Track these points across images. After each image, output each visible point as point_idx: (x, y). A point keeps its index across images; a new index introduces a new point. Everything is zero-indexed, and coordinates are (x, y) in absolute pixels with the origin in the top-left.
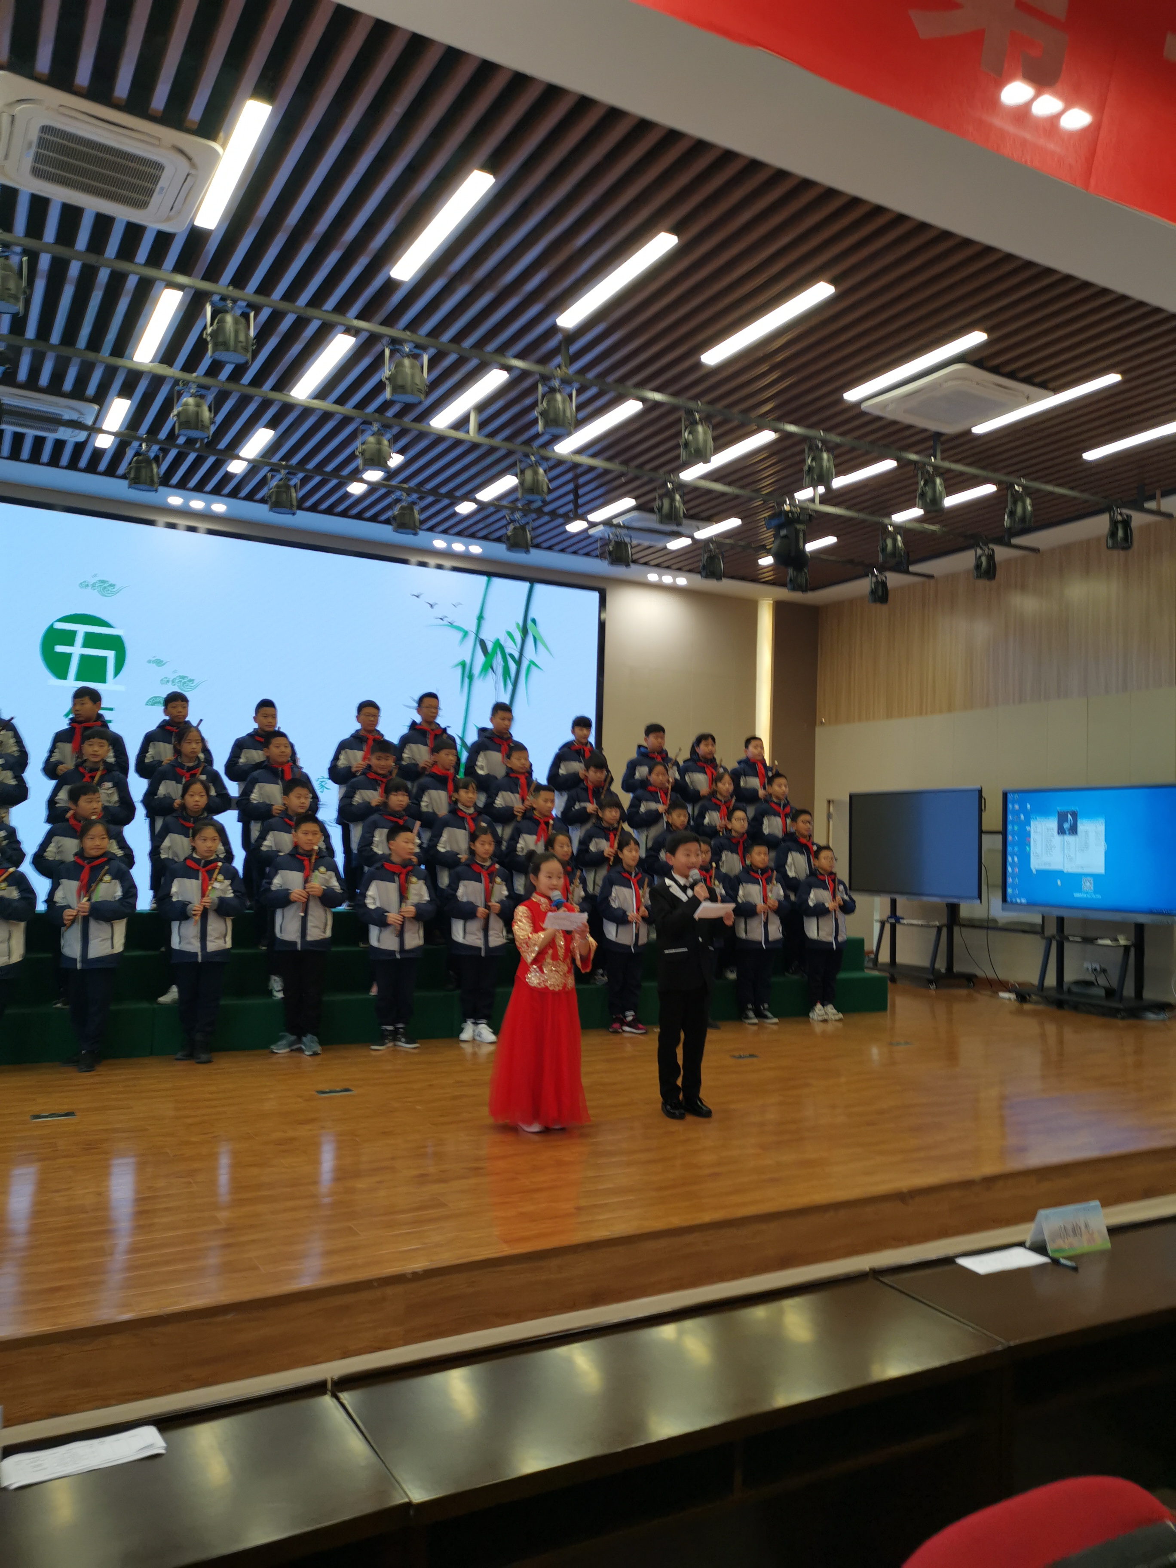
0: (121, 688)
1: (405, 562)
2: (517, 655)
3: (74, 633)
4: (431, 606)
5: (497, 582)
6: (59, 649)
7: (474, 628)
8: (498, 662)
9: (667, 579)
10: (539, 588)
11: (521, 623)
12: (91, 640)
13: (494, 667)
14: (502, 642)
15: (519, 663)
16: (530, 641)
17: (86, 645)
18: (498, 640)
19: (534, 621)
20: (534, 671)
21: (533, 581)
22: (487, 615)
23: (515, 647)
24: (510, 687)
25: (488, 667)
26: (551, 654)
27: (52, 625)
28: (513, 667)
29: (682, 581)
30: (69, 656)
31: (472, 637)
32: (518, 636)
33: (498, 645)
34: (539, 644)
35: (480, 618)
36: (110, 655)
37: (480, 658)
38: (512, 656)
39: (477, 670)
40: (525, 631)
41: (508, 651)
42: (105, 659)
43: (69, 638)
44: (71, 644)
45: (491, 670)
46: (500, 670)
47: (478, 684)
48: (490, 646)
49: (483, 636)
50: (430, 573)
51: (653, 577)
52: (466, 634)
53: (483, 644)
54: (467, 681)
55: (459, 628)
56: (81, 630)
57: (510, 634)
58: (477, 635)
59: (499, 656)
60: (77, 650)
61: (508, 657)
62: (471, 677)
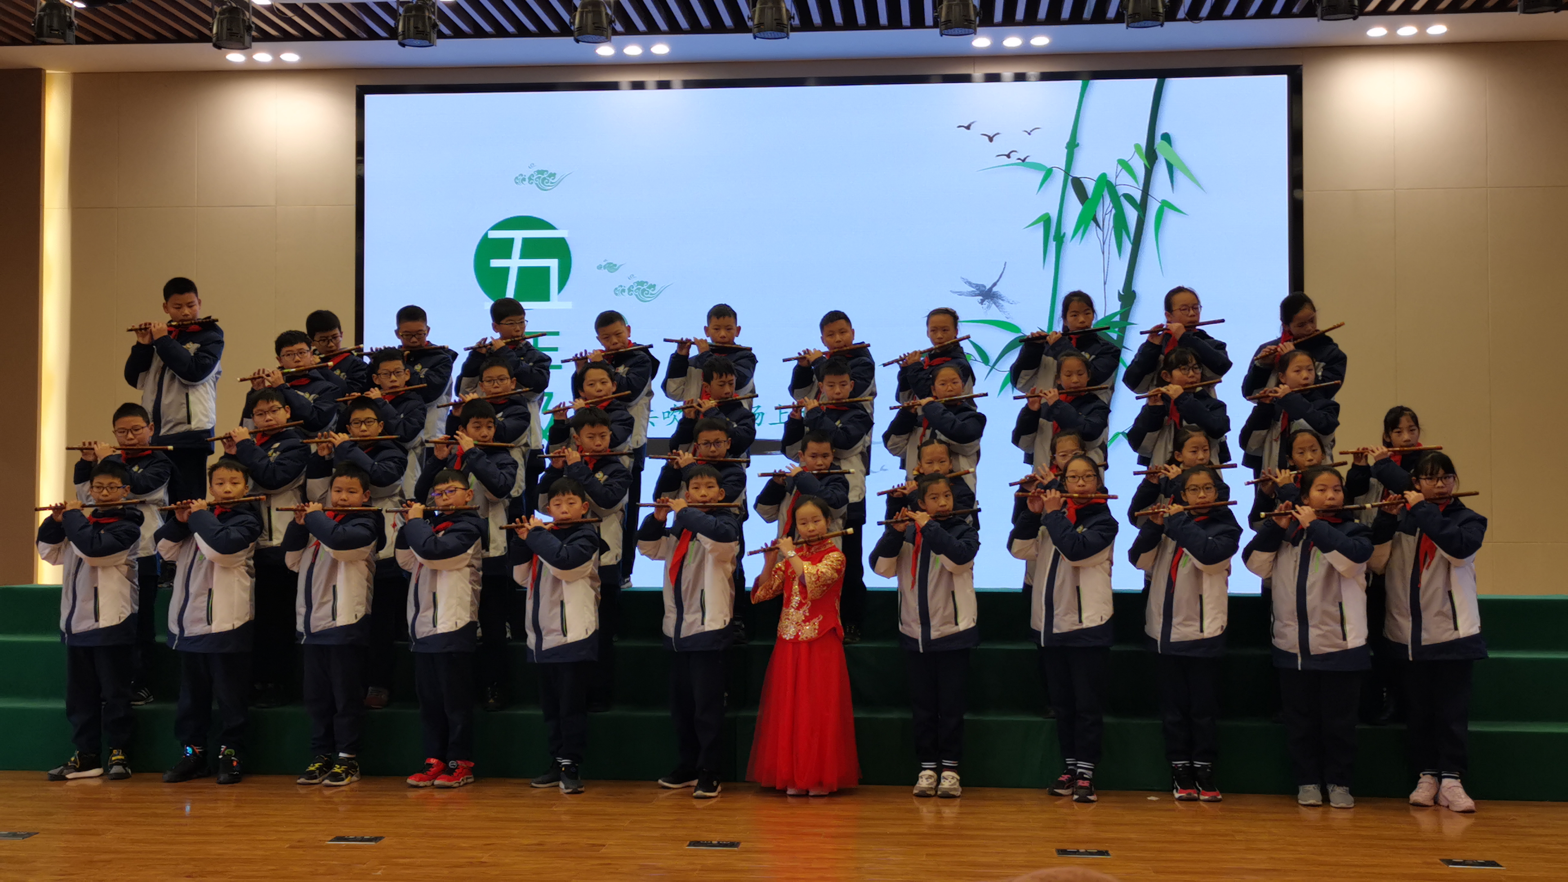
0: (568, 305)
1: (966, 79)
2: (1138, 195)
3: (511, 241)
4: (991, 139)
5: (1098, 85)
6: (495, 263)
7: (1061, 162)
8: (1106, 210)
9: (1408, 31)
10: (1174, 85)
11: (1143, 143)
12: (531, 248)
13: (1100, 218)
14: (1112, 178)
15: (1142, 207)
16: (1161, 170)
17: (523, 256)
18: (1103, 176)
19: (1166, 137)
20: (1171, 218)
21: (1162, 75)
22: (1084, 138)
23: (1134, 184)
24: (1128, 247)
25: (1088, 220)
26: (1199, 186)
27: (486, 234)
28: (1132, 215)
29: (1438, 29)
30: (507, 270)
31: (1059, 177)
32: (1139, 165)
33: (1106, 184)
34: (1179, 176)
35: (1072, 145)
36: (553, 264)
37: (1074, 207)
38: (1129, 198)
39: (1069, 227)
40: (1151, 156)
41: (1122, 190)
42: (547, 269)
43: (504, 248)
44: (508, 256)
45: (1094, 225)
46: (1109, 222)
47: (1073, 249)
48: (1090, 187)
49: (1077, 173)
50: (1007, 89)
51: (1377, 32)
52: (1049, 173)
53: (1078, 186)
54: (1052, 245)
55: (1036, 166)
56: (518, 236)
57: (1124, 164)
58: (1067, 172)
59: (1107, 200)
60: (515, 263)
61: (1122, 198)
62: (1060, 239)
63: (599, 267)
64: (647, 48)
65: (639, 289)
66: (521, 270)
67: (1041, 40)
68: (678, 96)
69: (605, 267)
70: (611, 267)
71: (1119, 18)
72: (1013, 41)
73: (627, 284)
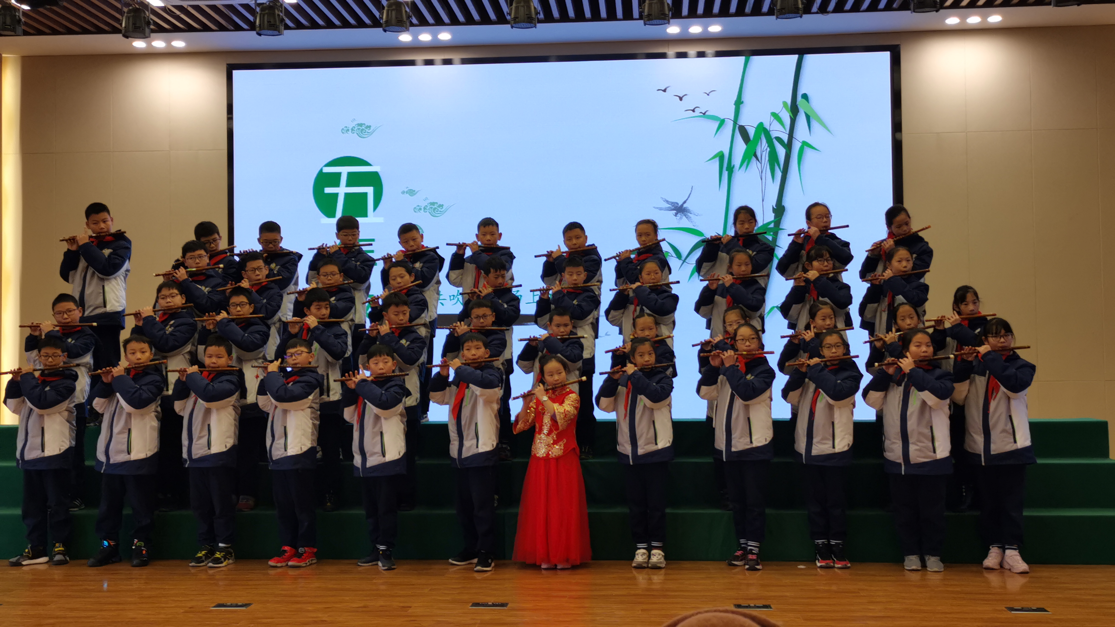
0: (380, 220)
1: (663, 56)
2: (785, 138)
3: (339, 174)
4: (681, 99)
5: (757, 60)
6: (328, 190)
7: (731, 114)
8: (763, 149)
9: (974, 20)
10: (810, 59)
11: (789, 101)
12: (354, 179)
13: (759, 154)
14: (767, 125)
15: (789, 146)
16: (801, 120)
17: (348, 185)
18: (761, 124)
19: (805, 96)
20: (809, 153)
21: (801, 52)
22: (746, 98)
23: (782, 129)
24: (779, 174)
25: (751, 155)
26: (829, 131)
27: (321, 170)
28: (781, 152)
29: (995, 18)
30: (336, 195)
31: (729, 126)
32: (786, 116)
33: (763, 130)
34: (814, 124)
35: (739, 103)
36: (369, 190)
37: (741, 146)
38: (779, 140)
39: (737, 161)
40: (794, 110)
41: (774, 134)
42: (365, 195)
43: (334, 180)
44: (338, 185)
45: (755, 159)
46: (765, 157)
47: (739, 176)
48: (751, 132)
49: (742, 122)
50: (692, 63)
51: (952, 21)
52: (722, 123)
53: (743, 131)
54: (725, 174)
55: (713, 118)
56: (344, 170)
57: (775, 116)
58: (735, 122)
59: (764, 141)
60: (342, 190)
61: (774, 140)
62: (731, 169)
63: (403, 193)
64: (435, 36)
65: (431, 208)
66: (347, 195)
67: (715, 28)
68: (458, 70)
69: (407, 192)
70: (411, 192)
71: (770, 12)
72: (695, 29)
73: (423, 204)
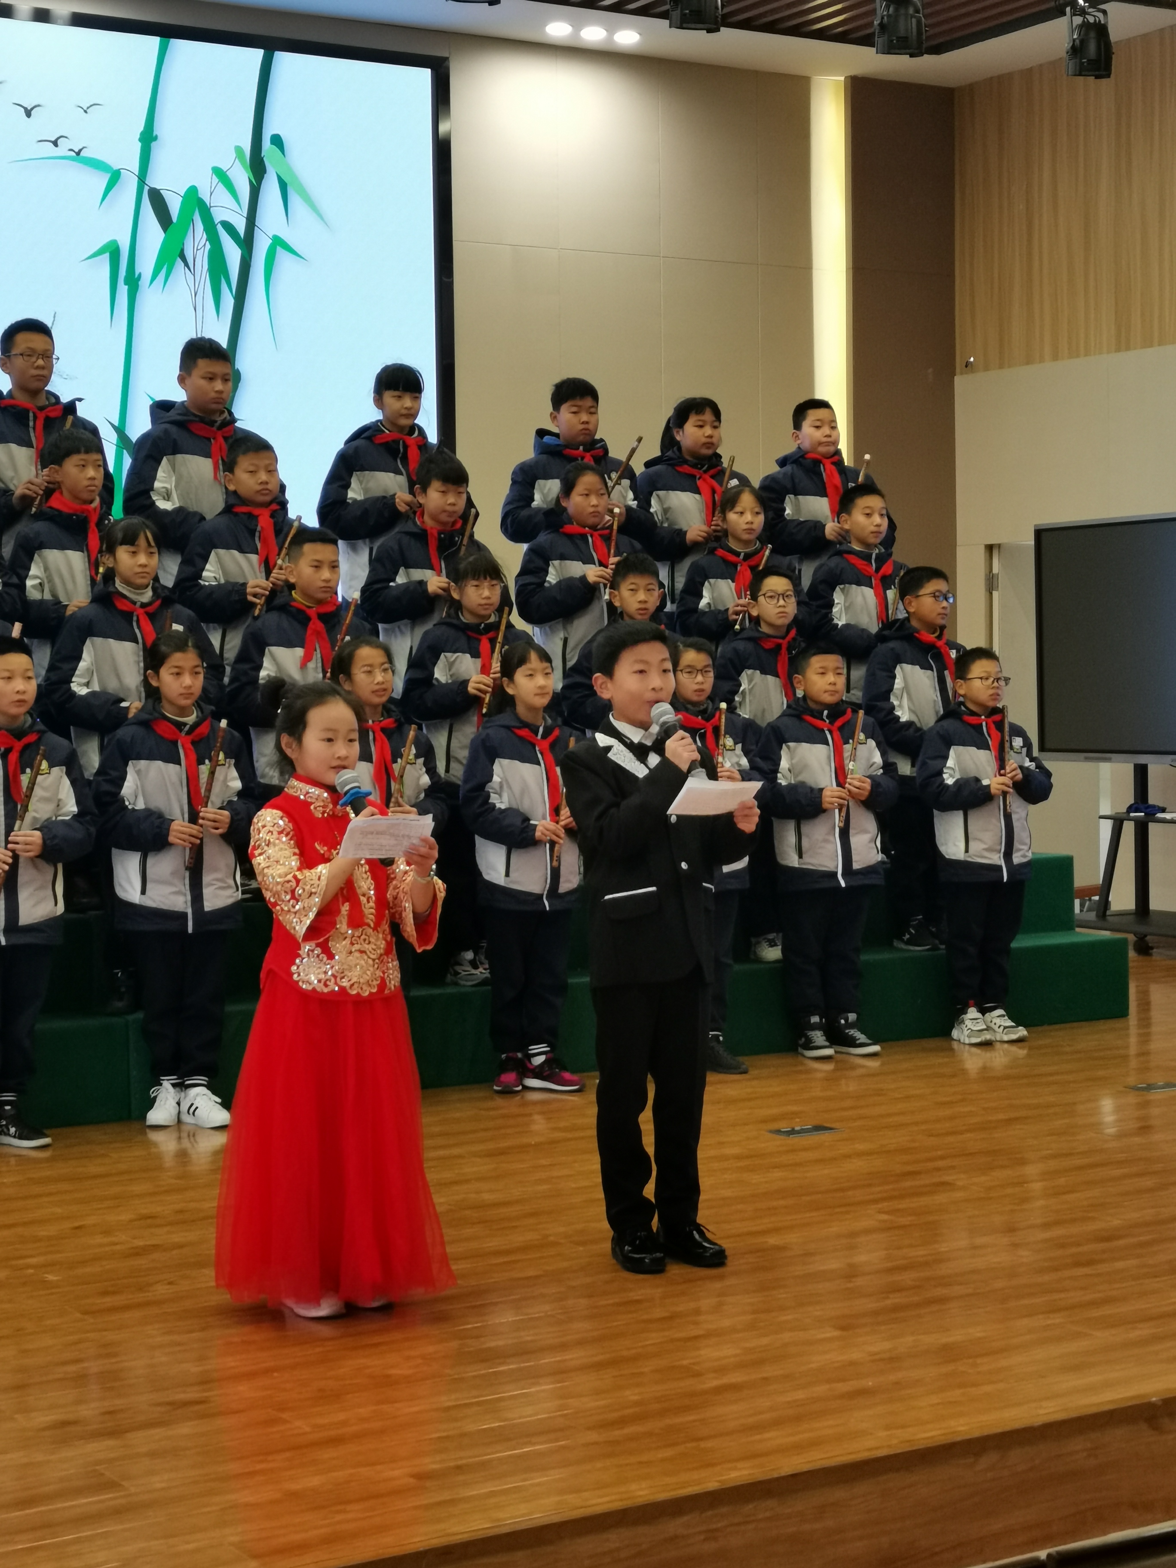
2: (241, 226)
4: (28, 113)
5: (182, 47)
7: (133, 163)
8: (197, 243)
9: (594, 33)
10: (285, 61)
11: (247, 147)
13: (188, 257)
14: (205, 195)
15: (247, 243)
16: (271, 190)
18: (193, 190)
19: (277, 141)
20: (285, 262)
21: (270, 45)
22: (164, 128)
23: (235, 205)
24: (228, 301)
25: (172, 256)
26: (321, 217)
28: (233, 254)
29: (628, 37)
31: (131, 185)
32: (242, 179)
33: (196, 203)
34: (295, 199)
35: (148, 138)
37: (153, 234)
38: (229, 228)
39: (146, 264)
40: (257, 167)
41: (219, 215)
45: (180, 264)
46: (202, 263)
47: (151, 298)
48: (175, 206)
49: (156, 181)
51: (558, 29)
52: (115, 177)
53: (158, 201)
54: (123, 290)
55: (97, 165)
57: (221, 174)
58: (142, 179)
59: (199, 226)
61: (220, 227)
62: (133, 282)
